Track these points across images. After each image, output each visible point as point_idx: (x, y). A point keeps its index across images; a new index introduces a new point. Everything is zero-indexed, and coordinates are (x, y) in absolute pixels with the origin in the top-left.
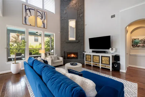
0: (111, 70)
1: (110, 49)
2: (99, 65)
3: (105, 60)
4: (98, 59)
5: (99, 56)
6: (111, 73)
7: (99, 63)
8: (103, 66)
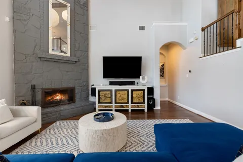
0: (146, 110)
1: (141, 77)
2: (127, 107)
3: (138, 96)
4: (126, 95)
5: (127, 90)
6: (146, 115)
7: (128, 103)
8: (135, 106)
